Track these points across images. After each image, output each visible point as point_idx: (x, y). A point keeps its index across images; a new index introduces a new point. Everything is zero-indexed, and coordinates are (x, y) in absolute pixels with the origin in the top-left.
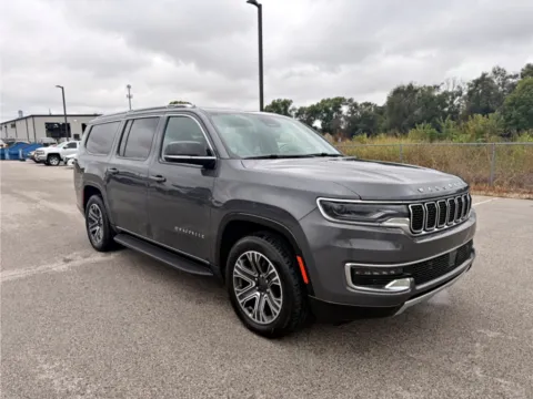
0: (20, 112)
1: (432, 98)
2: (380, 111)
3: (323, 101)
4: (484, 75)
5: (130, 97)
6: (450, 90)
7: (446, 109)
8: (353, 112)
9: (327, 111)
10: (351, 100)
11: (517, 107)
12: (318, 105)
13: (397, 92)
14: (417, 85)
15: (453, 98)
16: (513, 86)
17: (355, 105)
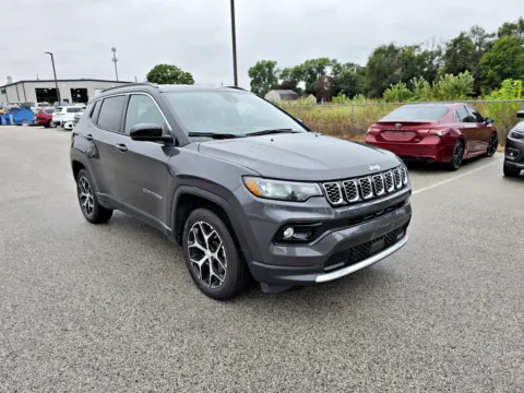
0: (9, 78)
1: (412, 59)
2: (362, 72)
3: (307, 62)
4: (462, 34)
5: (115, 60)
6: (430, 50)
7: (426, 69)
8: (336, 73)
9: (311, 72)
10: (334, 61)
11: (493, 66)
12: (302, 66)
13: (379, 52)
14: (398, 45)
15: (433, 58)
16: (490, 46)
17: (338, 66)
